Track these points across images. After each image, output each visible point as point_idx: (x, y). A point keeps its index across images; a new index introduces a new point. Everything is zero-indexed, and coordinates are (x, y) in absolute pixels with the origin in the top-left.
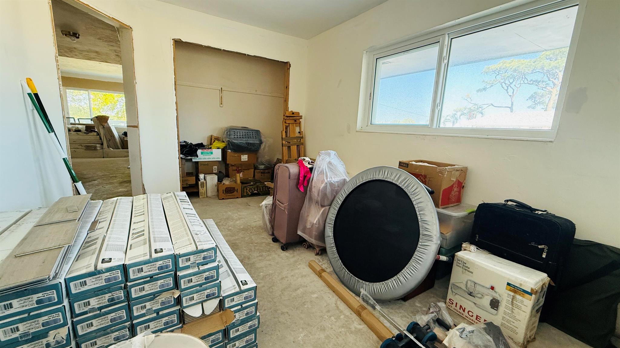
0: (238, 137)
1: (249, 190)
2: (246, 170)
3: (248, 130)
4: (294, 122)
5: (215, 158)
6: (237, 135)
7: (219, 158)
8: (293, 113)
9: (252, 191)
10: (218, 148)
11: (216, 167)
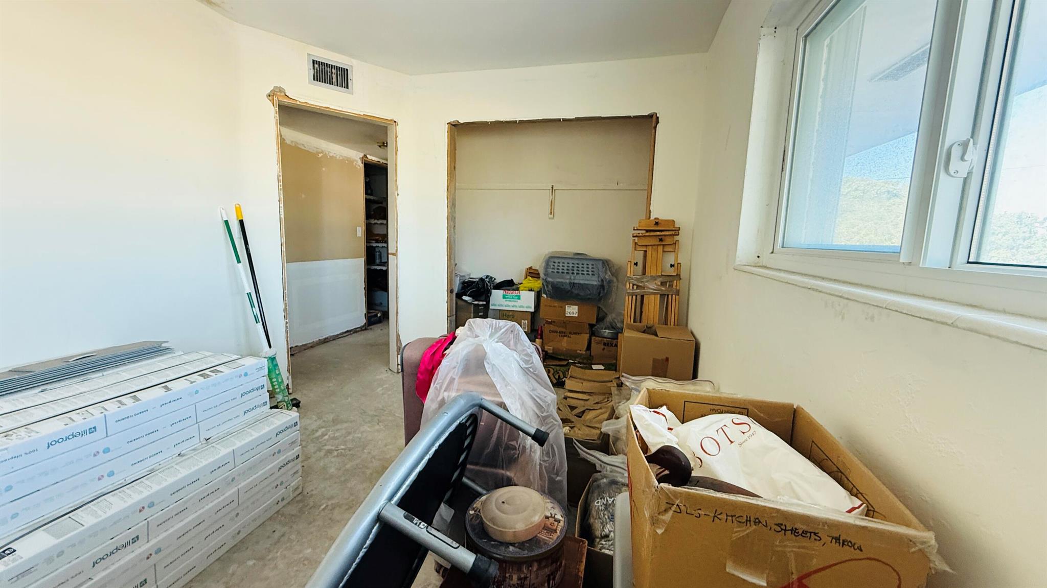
0: (558, 272)
1: (553, 374)
2: (575, 333)
3: (586, 259)
4: (658, 243)
5: (523, 307)
6: (558, 269)
7: (530, 307)
8: (657, 223)
9: (559, 376)
10: (529, 290)
11: (526, 321)
